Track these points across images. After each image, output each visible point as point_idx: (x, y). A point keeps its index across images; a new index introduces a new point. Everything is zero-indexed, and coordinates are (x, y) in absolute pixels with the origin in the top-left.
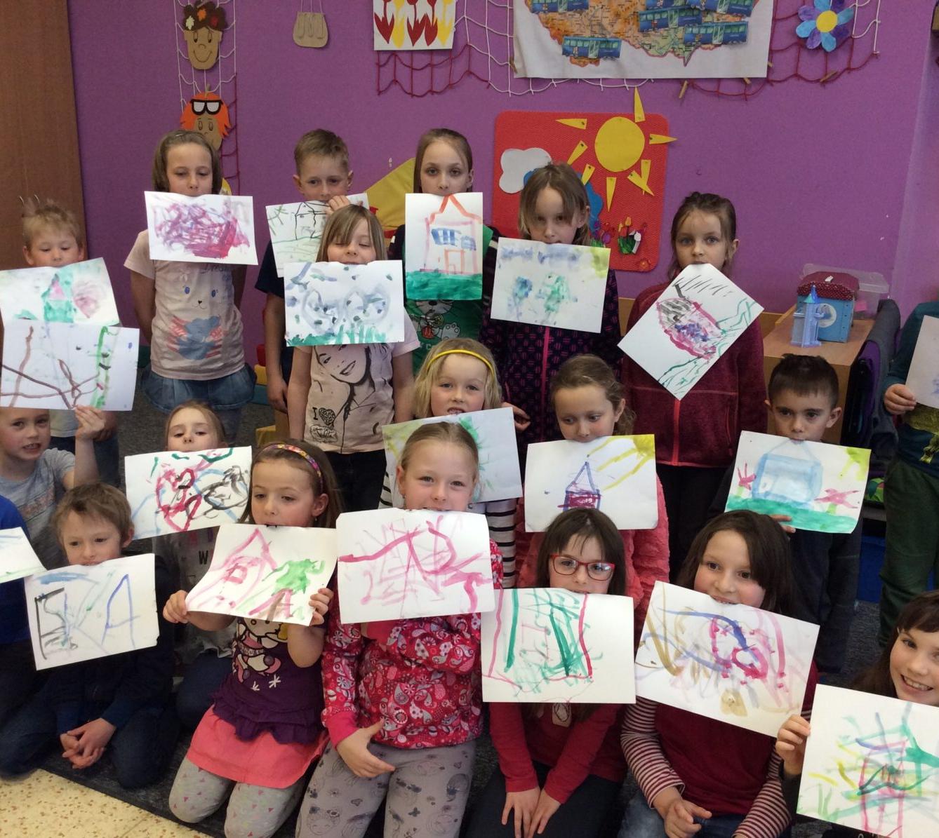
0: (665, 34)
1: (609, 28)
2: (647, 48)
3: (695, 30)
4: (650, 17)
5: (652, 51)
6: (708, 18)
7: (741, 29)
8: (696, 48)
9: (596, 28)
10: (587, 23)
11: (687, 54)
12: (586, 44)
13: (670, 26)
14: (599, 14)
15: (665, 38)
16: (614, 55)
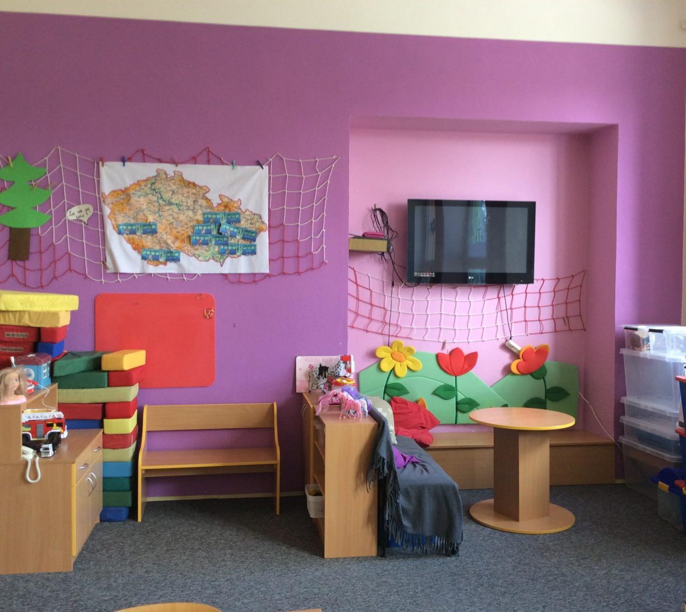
1: (172, 245)
2: (197, 256)
3: (226, 248)
4: (198, 238)
5: (200, 258)
6: (232, 241)
7: (253, 248)
8: (227, 257)
9: (163, 245)
10: (157, 241)
11: (222, 260)
12: (157, 254)
13: (210, 244)
14: (165, 237)
15: (207, 251)
16: (176, 260)
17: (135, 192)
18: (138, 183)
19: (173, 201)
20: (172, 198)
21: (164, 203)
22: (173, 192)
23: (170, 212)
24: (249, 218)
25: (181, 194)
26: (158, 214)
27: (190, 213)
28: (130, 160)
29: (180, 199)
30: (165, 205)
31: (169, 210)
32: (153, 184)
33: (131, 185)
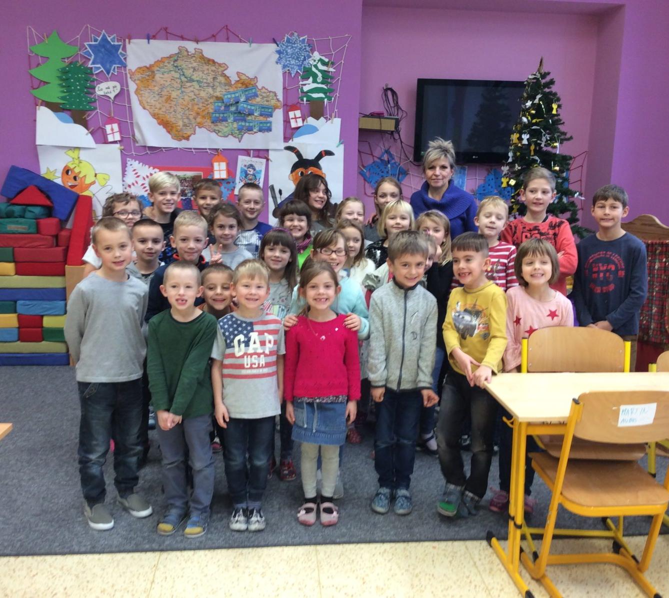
0: (227, 125)
1: (194, 121)
2: (217, 132)
3: (243, 124)
4: (217, 115)
5: (220, 134)
6: (250, 118)
7: (268, 125)
8: (245, 133)
9: (186, 120)
10: (180, 117)
11: (240, 136)
13: (229, 121)
14: (187, 112)
15: (226, 127)
17: (158, 69)
18: (162, 61)
19: (194, 77)
20: (193, 75)
21: (186, 80)
22: (194, 70)
23: (192, 89)
24: (264, 95)
25: (201, 71)
26: (180, 91)
27: (210, 90)
28: (154, 37)
29: (200, 76)
30: (187, 82)
31: (190, 86)
32: (176, 61)
33: (155, 62)
